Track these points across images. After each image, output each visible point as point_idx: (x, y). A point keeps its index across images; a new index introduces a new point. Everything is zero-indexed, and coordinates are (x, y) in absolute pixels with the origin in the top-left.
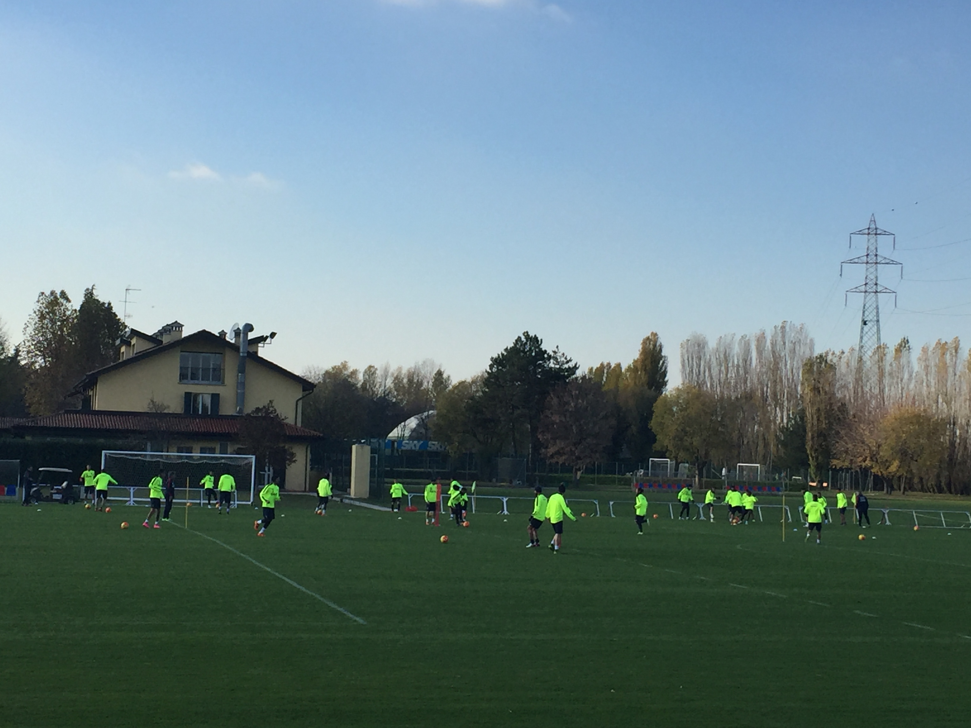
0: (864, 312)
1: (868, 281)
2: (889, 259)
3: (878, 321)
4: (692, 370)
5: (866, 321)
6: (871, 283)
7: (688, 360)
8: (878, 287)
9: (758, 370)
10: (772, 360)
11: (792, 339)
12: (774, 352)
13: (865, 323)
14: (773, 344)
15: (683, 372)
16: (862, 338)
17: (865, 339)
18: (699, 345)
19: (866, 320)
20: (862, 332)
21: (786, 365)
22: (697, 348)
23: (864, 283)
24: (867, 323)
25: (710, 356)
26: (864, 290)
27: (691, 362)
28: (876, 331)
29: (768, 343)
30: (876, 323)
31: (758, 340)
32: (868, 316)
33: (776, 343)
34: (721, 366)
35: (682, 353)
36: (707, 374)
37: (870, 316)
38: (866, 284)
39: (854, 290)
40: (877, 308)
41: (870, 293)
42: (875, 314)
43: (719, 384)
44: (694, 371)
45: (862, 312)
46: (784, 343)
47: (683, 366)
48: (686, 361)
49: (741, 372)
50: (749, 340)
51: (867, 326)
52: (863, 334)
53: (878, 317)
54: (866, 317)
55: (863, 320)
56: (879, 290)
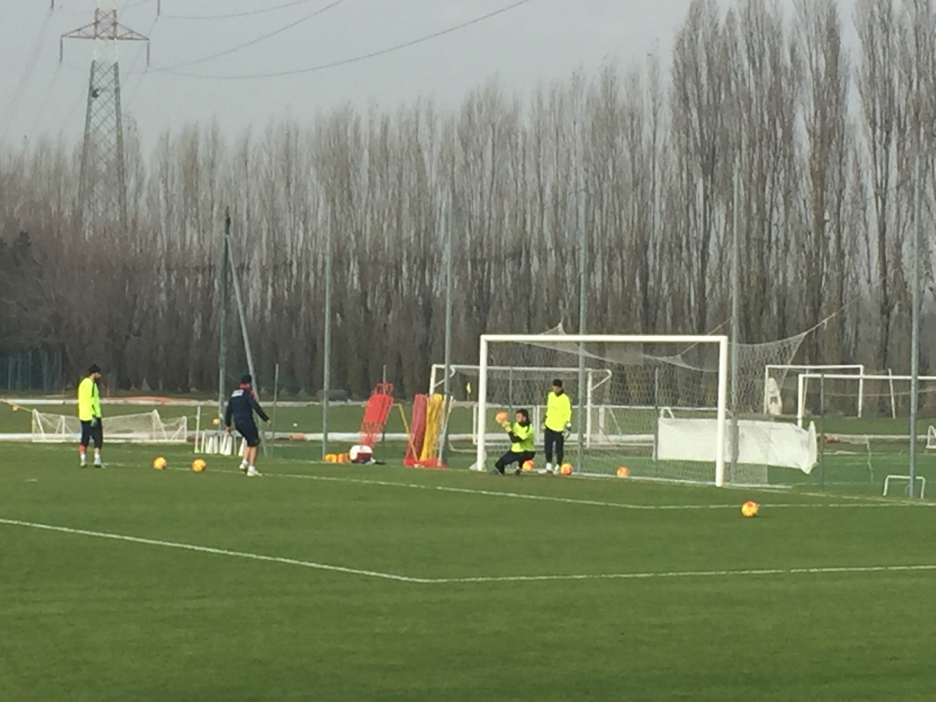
0: (92, 74)
1: (99, 18)
3: (117, 90)
5: (97, 90)
6: (106, 23)
8: (118, 28)
13: (94, 94)
16: (88, 119)
17: (95, 121)
19: (95, 87)
20: (89, 110)
23: (94, 21)
24: (98, 93)
26: (93, 33)
28: (113, 107)
30: (113, 92)
32: (100, 80)
37: (103, 81)
38: (96, 23)
39: (76, 34)
40: (116, 66)
41: (102, 38)
42: (113, 77)
45: (89, 73)
51: (98, 98)
52: (92, 114)
53: (117, 82)
54: (97, 83)
55: (91, 87)
56: (118, 35)
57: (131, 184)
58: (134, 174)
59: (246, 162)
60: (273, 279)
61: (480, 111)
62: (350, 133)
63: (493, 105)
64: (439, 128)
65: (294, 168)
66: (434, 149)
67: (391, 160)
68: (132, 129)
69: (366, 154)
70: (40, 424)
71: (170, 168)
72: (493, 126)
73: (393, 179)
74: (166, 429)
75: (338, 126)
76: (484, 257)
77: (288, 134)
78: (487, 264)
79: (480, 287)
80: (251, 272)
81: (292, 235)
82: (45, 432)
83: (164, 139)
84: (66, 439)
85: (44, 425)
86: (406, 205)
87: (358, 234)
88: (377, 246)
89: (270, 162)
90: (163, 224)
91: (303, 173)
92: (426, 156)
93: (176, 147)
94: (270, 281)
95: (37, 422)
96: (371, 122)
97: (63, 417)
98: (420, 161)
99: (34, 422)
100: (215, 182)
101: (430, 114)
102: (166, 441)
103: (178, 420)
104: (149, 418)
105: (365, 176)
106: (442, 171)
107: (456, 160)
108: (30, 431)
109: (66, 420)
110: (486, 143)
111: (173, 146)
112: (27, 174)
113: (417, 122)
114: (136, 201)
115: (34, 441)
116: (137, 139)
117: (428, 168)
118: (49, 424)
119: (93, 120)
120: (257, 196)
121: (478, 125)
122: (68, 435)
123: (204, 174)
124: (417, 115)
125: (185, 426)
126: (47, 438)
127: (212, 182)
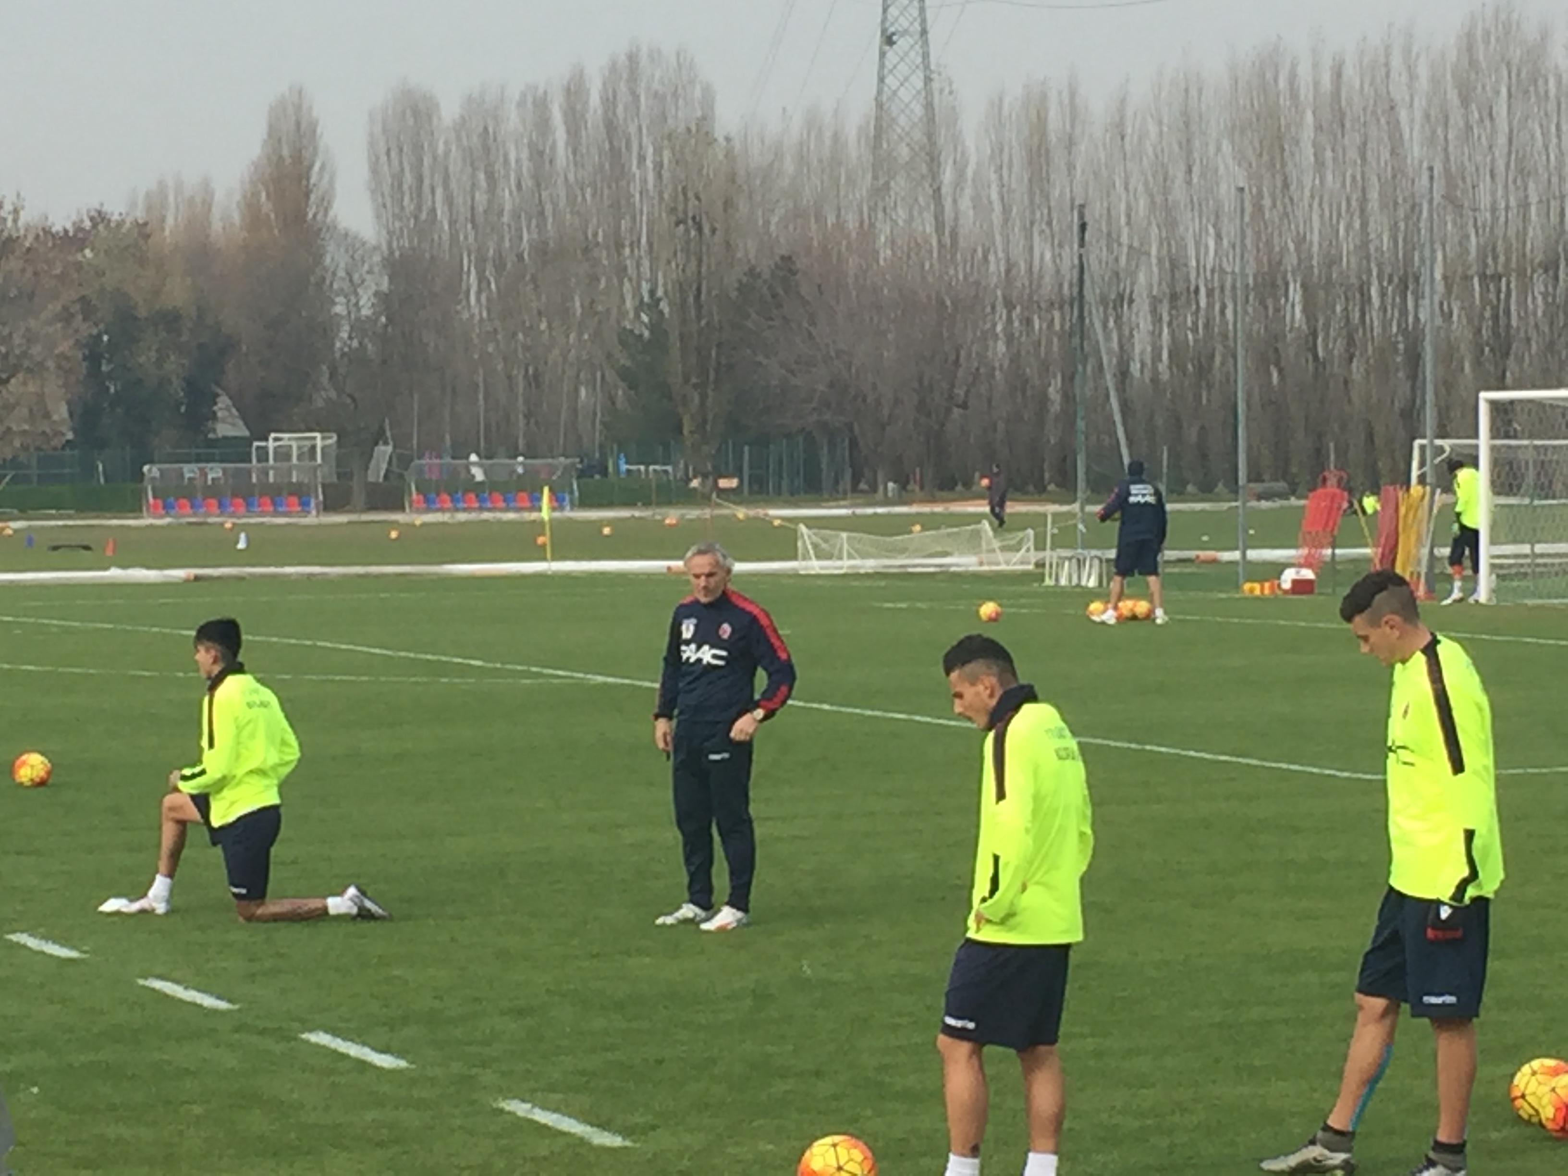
3: (924, 32)
4: (400, 185)
5: (893, 34)
7: (388, 153)
9: (571, 177)
10: (607, 146)
11: (656, 86)
12: (610, 126)
13: (889, 40)
14: (609, 102)
15: (373, 192)
16: (881, 80)
18: (416, 113)
19: (892, 29)
20: (882, 66)
21: (642, 159)
22: (411, 122)
24: (895, 38)
25: (446, 143)
27: (395, 163)
28: (919, 60)
29: (595, 99)
30: (917, 37)
31: (568, 90)
32: (897, 19)
33: (615, 97)
34: (475, 169)
35: (371, 135)
36: (439, 192)
37: (901, 19)
42: (916, 13)
43: (473, 221)
44: (405, 187)
46: (636, 97)
47: (375, 171)
48: (383, 158)
49: (528, 183)
50: (545, 93)
51: (895, 47)
52: (886, 71)
53: (924, 21)
54: (892, 24)
55: (884, 31)
57: (948, 176)
58: (951, 161)
59: (1123, 138)
60: (1170, 314)
61: (1487, 42)
62: (1282, 84)
63: (1507, 33)
64: (1423, 71)
65: (1197, 143)
66: (1416, 104)
67: (1348, 125)
68: (947, 91)
69: (1309, 118)
70: (810, 547)
71: (1006, 150)
72: (1508, 65)
73: (1353, 154)
74: (1003, 549)
75: (1263, 75)
76: (1500, 269)
77: (1187, 91)
78: (1504, 280)
79: (1495, 317)
80: (1134, 305)
81: (1197, 244)
82: (818, 557)
83: (997, 105)
84: (850, 567)
85: (815, 546)
86: (1374, 195)
87: (1300, 241)
88: (1331, 261)
89: (1161, 133)
90: (998, 238)
91: (1212, 150)
92: (1403, 115)
93: (1014, 117)
94: (1166, 318)
95: (804, 542)
96: (1315, 66)
97: (844, 535)
98: (1395, 127)
99: (800, 544)
100: (1075, 168)
101: (1407, 50)
102: (1003, 567)
103: (1020, 534)
104: (977, 535)
105: (1310, 151)
106: (1431, 141)
107: (1452, 121)
108: (794, 558)
109: (849, 538)
110: (1498, 93)
111: (1010, 115)
112: (789, 166)
113: (1387, 64)
114: (955, 201)
115: (802, 572)
116: (953, 108)
117: (1406, 136)
118: (824, 546)
119: (887, 81)
120: (1141, 188)
121: (1484, 66)
122: (852, 562)
123: (1059, 159)
124: (1388, 55)
125: (1031, 544)
126: (822, 568)
127: (1071, 167)
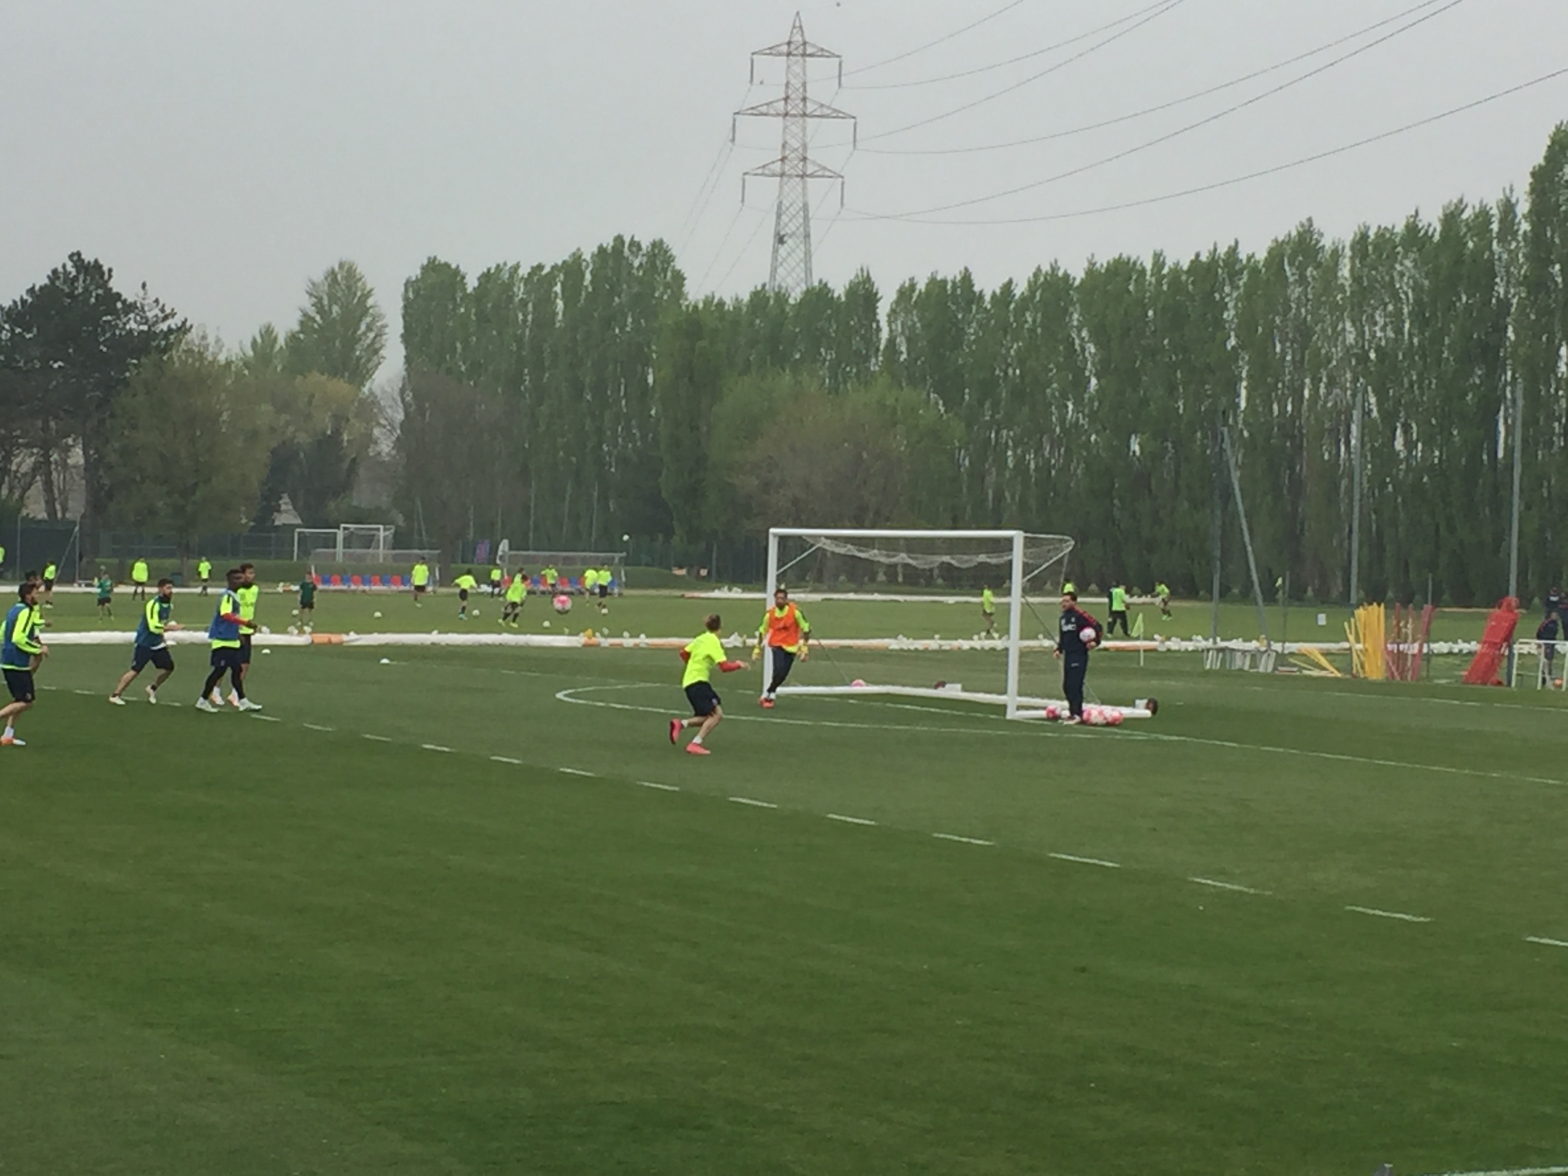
0: (779, 216)
1: (787, 152)
2: (829, 108)
3: (807, 236)
5: (784, 236)
6: (794, 156)
8: (808, 164)
13: (781, 240)
16: (774, 267)
17: (782, 270)
19: (782, 233)
20: (775, 258)
23: (780, 157)
24: (785, 239)
26: (779, 171)
28: (802, 255)
30: (802, 239)
32: (786, 225)
37: (790, 225)
38: (783, 159)
40: (805, 207)
41: (790, 176)
42: (801, 221)
51: (785, 245)
52: (778, 263)
53: (807, 226)
54: (783, 229)
55: (777, 232)
56: (809, 172)
119: (779, 270)
